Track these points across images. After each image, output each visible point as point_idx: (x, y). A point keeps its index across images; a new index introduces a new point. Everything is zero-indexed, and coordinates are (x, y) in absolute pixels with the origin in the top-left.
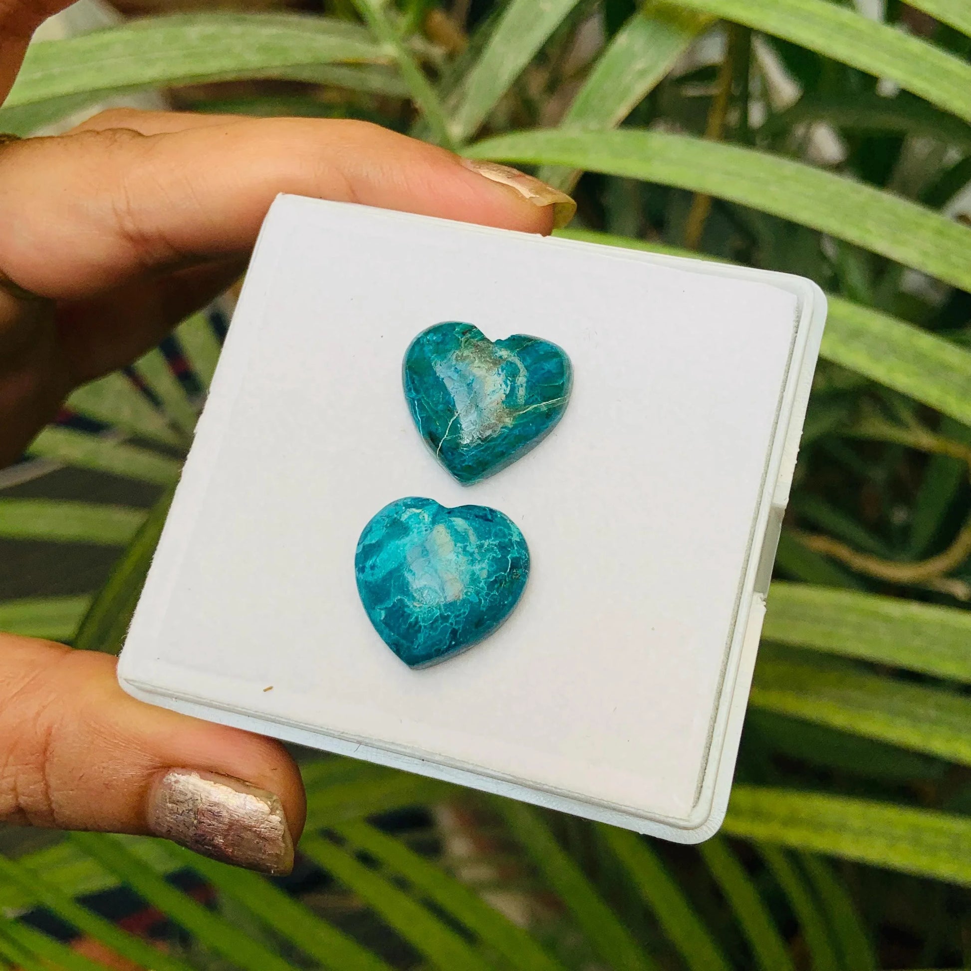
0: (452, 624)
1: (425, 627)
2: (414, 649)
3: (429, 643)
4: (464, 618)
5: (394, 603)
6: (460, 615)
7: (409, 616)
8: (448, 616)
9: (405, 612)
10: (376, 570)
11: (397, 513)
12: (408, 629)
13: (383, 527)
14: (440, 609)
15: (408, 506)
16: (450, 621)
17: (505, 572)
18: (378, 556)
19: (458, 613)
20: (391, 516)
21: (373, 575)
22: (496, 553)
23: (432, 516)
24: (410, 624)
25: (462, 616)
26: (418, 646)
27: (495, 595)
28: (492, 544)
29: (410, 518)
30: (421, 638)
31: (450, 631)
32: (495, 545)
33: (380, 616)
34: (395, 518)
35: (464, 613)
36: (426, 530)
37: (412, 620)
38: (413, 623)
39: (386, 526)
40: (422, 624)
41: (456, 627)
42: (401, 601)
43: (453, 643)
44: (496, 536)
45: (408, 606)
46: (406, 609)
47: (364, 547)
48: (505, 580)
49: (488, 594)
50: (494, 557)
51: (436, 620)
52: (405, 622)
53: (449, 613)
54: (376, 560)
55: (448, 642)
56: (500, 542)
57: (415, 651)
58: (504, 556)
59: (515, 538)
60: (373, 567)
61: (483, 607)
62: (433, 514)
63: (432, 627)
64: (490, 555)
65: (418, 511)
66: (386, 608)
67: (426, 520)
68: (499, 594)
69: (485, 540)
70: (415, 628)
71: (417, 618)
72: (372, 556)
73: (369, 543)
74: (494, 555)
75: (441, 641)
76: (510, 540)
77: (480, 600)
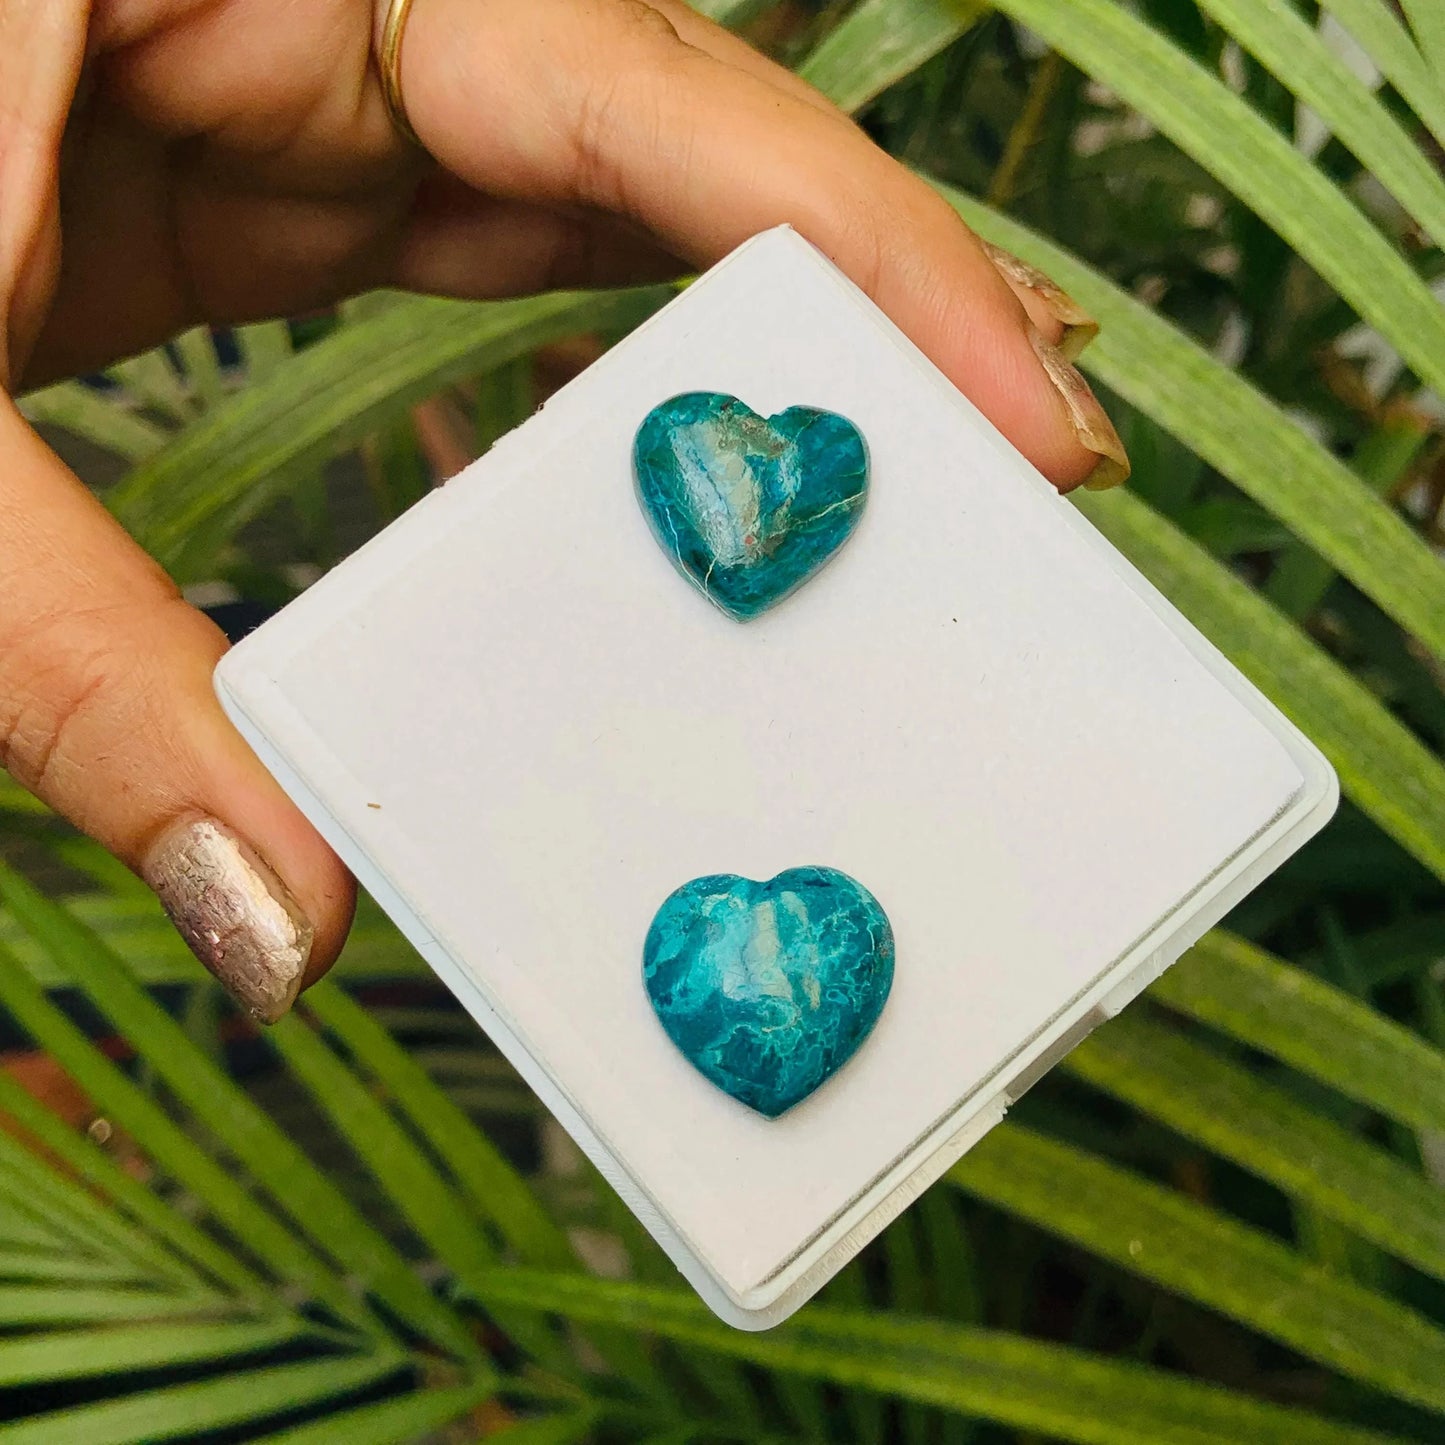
0: (822, 1043)
1: (787, 1058)
2: (779, 1092)
3: (797, 1079)
4: (836, 1030)
5: (733, 1036)
6: (830, 1028)
7: (760, 1048)
8: (816, 1034)
9: (752, 1045)
10: (692, 997)
11: (692, 907)
12: (763, 1067)
13: (680, 931)
14: (801, 1028)
15: (706, 893)
16: (819, 1040)
17: (870, 951)
18: (687, 975)
19: (827, 1026)
20: (687, 913)
21: (687, 1004)
22: (851, 928)
23: (746, 900)
24: (765, 1059)
25: (833, 1029)
26: (782, 1088)
27: (867, 986)
28: (842, 917)
29: (715, 909)
30: (785, 1075)
31: (821, 1054)
32: (847, 918)
33: (714, 1057)
34: (694, 915)
35: (835, 1023)
36: (747, 921)
37: (766, 1052)
38: (769, 1058)
39: (685, 930)
40: (781, 1055)
41: (829, 1047)
42: (741, 1031)
43: (828, 1069)
44: (842, 903)
45: (756, 1036)
46: (753, 1040)
47: (659, 968)
48: (874, 963)
49: (858, 989)
50: (850, 934)
51: (800, 1045)
52: (756, 1059)
53: (816, 1030)
54: (686, 981)
55: (822, 1070)
56: (851, 912)
57: (780, 1095)
58: (863, 930)
59: (866, 901)
60: (684, 992)
61: (857, 1007)
62: (747, 896)
63: (797, 1056)
64: (844, 934)
65: (724, 897)
66: (723, 1047)
67: (741, 907)
68: (872, 985)
69: (831, 914)
70: (772, 1063)
71: (772, 1048)
72: (678, 977)
73: (665, 959)
74: (850, 931)
75: (812, 1071)
76: (861, 904)
77: (850, 999)
